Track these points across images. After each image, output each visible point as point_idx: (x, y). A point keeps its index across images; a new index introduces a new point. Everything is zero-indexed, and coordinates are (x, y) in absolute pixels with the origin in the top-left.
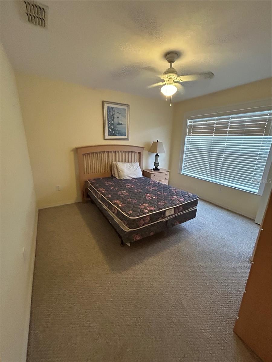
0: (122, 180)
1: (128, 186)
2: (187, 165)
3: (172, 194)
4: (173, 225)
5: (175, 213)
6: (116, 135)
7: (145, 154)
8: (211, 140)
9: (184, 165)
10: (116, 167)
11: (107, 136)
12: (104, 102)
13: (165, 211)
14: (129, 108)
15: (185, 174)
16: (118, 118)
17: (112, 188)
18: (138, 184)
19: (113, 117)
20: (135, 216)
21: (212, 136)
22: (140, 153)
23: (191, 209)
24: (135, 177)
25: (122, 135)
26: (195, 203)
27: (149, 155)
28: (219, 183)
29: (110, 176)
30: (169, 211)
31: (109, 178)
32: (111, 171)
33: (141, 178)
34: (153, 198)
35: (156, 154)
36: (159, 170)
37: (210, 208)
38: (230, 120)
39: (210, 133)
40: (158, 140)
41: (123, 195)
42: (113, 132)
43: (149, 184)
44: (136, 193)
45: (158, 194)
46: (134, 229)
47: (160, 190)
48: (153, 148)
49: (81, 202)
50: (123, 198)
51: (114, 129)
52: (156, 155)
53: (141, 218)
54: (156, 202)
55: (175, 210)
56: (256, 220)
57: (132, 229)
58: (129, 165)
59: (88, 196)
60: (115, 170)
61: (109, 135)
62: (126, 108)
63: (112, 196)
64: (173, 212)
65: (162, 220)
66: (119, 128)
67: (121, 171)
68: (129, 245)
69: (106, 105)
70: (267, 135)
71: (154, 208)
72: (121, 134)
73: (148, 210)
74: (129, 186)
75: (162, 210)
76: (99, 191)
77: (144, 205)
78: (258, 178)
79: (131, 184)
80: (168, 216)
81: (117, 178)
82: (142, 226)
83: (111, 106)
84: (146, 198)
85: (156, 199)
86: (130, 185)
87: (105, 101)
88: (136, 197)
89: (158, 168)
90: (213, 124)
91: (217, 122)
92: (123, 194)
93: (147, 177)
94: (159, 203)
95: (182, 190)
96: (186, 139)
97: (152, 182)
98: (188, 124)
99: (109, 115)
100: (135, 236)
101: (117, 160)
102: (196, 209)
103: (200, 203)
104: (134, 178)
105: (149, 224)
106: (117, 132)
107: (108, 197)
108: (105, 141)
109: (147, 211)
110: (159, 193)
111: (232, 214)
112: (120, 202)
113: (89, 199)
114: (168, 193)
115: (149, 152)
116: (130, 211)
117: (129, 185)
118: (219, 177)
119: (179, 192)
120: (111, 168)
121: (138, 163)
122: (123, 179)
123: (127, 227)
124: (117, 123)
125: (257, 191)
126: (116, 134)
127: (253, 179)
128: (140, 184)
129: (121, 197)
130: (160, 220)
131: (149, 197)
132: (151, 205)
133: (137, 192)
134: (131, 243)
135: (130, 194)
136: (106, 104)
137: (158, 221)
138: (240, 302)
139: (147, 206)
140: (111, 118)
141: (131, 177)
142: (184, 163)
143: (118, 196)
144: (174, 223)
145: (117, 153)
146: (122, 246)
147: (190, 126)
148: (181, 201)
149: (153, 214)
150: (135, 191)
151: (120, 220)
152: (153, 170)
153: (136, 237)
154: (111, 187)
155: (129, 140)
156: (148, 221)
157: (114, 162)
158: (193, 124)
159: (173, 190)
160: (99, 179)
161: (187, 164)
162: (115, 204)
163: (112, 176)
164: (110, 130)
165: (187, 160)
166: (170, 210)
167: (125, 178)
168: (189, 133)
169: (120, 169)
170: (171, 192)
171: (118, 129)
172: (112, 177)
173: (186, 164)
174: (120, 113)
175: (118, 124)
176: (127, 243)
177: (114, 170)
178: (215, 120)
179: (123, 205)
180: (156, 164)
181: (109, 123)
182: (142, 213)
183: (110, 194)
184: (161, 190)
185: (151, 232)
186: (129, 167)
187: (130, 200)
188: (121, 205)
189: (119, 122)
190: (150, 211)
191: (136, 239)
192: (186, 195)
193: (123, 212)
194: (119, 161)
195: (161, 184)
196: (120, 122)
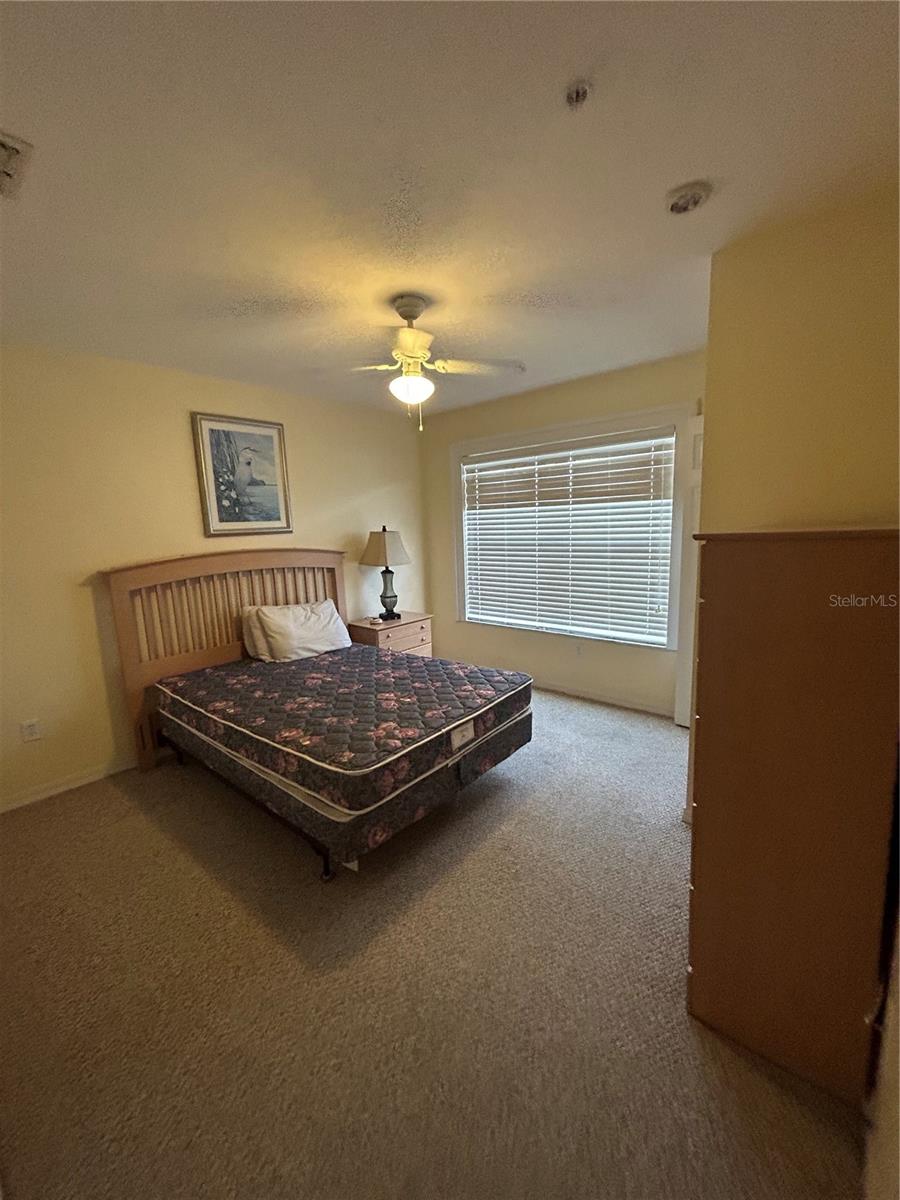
0: (284, 663)
1: (313, 678)
2: (477, 594)
3: (456, 681)
4: (477, 774)
5: (477, 735)
6: (246, 520)
7: (348, 571)
8: (533, 518)
9: (470, 593)
10: (258, 625)
11: (215, 524)
12: (199, 417)
13: (449, 732)
14: (281, 434)
15: (477, 619)
16: (249, 464)
17: (258, 694)
18: (343, 668)
19: (232, 462)
20: (367, 766)
21: (533, 505)
22: (331, 571)
23: (518, 717)
24: (328, 649)
25: (269, 518)
26: (523, 697)
27: (363, 573)
28: (571, 632)
29: (240, 658)
30: (462, 731)
31: (237, 663)
32: (240, 638)
33: (349, 648)
34: (403, 703)
35: (384, 568)
36: (399, 616)
37: (560, 707)
38: (571, 463)
39: (527, 500)
40: (384, 527)
41: (305, 709)
42: (237, 510)
43: (381, 664)
44: (348, 697)
45: (413, 687)
46: (368, 806)
47: (417, 674)
48: (373, 552)
49: (135, 769)
50: (309, 718)
51: (237, 499)
52: (383, 573)
53: (384, 766)
54: (415, 711)
55: (475, 725)
56: (676, 717)
57: (357, 810)
58: (302, 610)
59: (162, 741)
60: (257, 633)
61: (221, 520)
62: (274, 433)
63: (266, 719)
64: (470, 734)
65: (445, 764)
66: (256, 494)
67: (280, 633)
68: (354, 866)
69: (206, 426)
70: (660, 499)
71: (417, 731)
72: (264, 515)
73: (401, 739)
74: (315, 679)
75: (440, 733)
76: (214, 712)
77: (384, 725)
78: (661, 607)
79: (321, 672)
80: (460, 749)
81: (267, 658)
82: (390, 794)
83: (220, 428)
84: (384, 704)
85: (414, 704)
86: (319, 676)
87: (199, 413)
88: (349, 708)
89: (396, 610)
90: (531, 474)
91: (539, 469)
92: (302, 706)
93: (365, 644)
94: (429, 714)
95: (480, 667)
96: (465, 517)
97: (386, 655)
98: (465, 476)
99: (217, 458)
100: (372, 831)
101: (258, 600)
102: (530, 715)
103: (535, 696)
104: (326, 653)
105: (409, 782)
106: (251, 509)
107: (254, 724)
108: (211, 540)
109: (398, 743)
110: (416, 684)
111: (619, 713)
112: (302, 734)
113: (168, 751)
114: (445, 681)
115: (360, 563)
116: (347, 753)
117: (314, 675)
118: (571, 616)
119: (476, 672)
120: (239, 627)
121: (331, 602)
122: (287, 660)
123: (344, 806)
124: (248, 480)
125: (664, 640)
126: (247, 516)
127: (651, 609)
128: (349, 669)
129: (299, 716)
130: (440, 763)
131: (390, 700)
132: (407, 724)
133: (350, 693)
134: (359, 858)
135: (327, 703)
136: (203, 422)
137: (433, 767)
138: (686, 934)
139: (395, 728)
140: (224, 465)
141: (316, 652)
142: (470, 589)
143: (288, 715)
144: (478, 768)
145: (257, 577)
146: (326, 882)
147: (471, 482)
148: (487, 697)
149: (416, 748)
150: (341, 690)
151: (313, 794)
152: (381, 621)
153: (375, 835)
154: (253, 692)
155: (291, 532)
156: (404, 773)
157: (248, 608)
158: (477, 474)
159: (456, 669)
160: (200, 673)
161: (477, 589)
162: (286, 743)
163: (245, 655)
164: (226, 503)
165: (477, 579)
166: (464, 727)
167: (294, 657)
168: (472, 500)
169: (273, 628)
170: (451, 675)
171: (252, 500)
172: (247, 658)
173: (474, 591)
174: (254, 450)
175: (249, 485)
176: (348, 862)
177: (251, 635)
178: (534, 464)
179: (316, 739)
180: (387, 600)
181: (221, 480)
182: (384, 751)
183: (260, 714)
184: (422, 675)
185: (418, 808)
186: (302, 618)
187: (335, 720)
188: (308, 742)
189: (252, 478)
190: (407, 741)
191: (376, 843)
192: (496, 679)
193: (322, 762)
194: (265, 603)
195: (417, 658)
196: (258, 477)
